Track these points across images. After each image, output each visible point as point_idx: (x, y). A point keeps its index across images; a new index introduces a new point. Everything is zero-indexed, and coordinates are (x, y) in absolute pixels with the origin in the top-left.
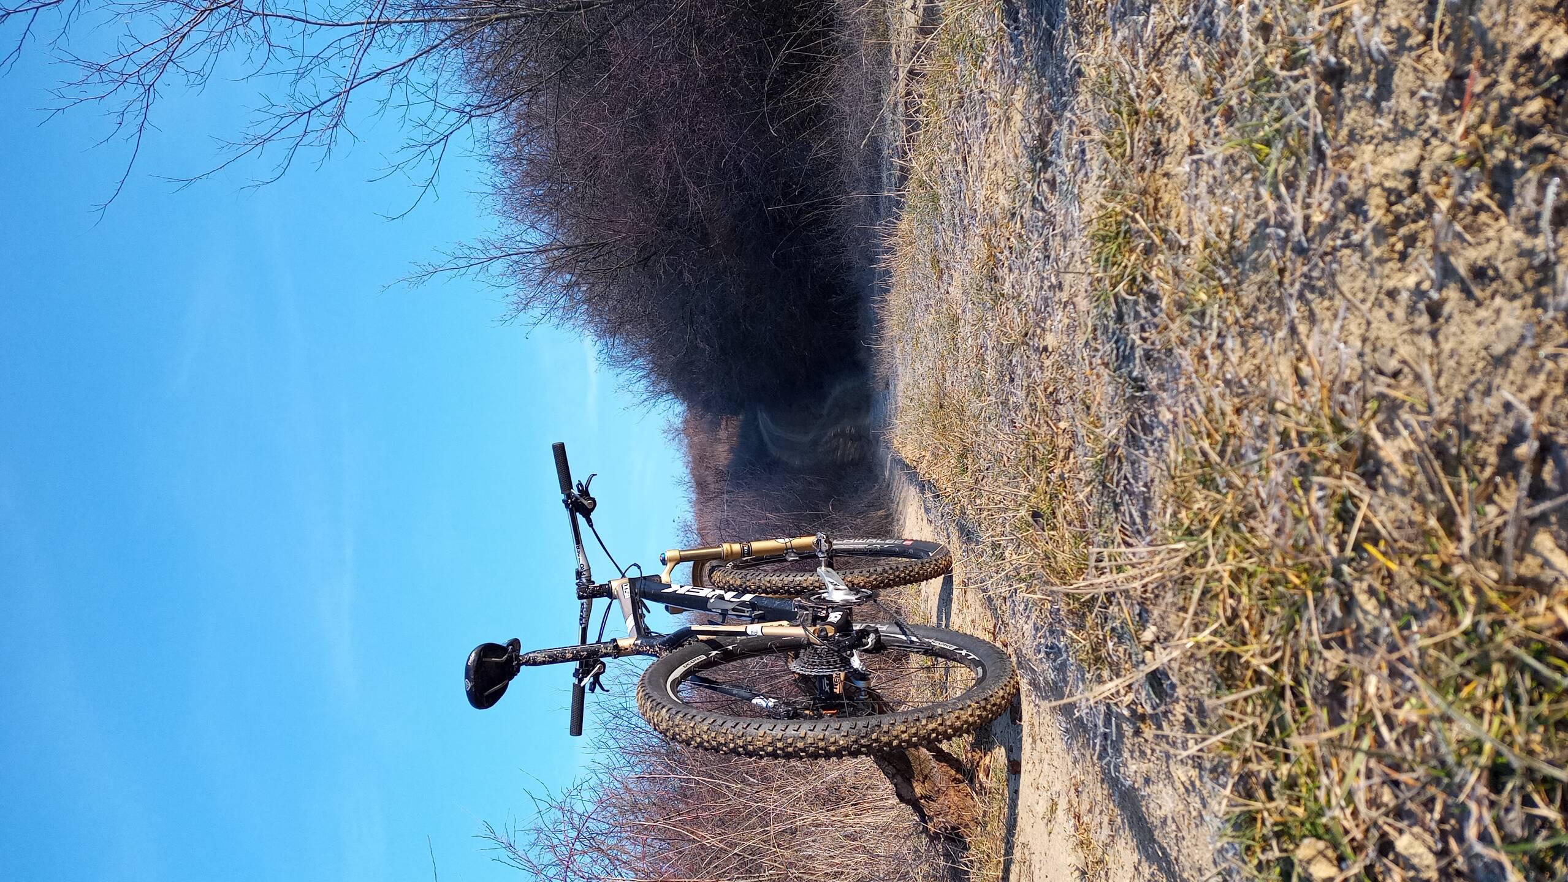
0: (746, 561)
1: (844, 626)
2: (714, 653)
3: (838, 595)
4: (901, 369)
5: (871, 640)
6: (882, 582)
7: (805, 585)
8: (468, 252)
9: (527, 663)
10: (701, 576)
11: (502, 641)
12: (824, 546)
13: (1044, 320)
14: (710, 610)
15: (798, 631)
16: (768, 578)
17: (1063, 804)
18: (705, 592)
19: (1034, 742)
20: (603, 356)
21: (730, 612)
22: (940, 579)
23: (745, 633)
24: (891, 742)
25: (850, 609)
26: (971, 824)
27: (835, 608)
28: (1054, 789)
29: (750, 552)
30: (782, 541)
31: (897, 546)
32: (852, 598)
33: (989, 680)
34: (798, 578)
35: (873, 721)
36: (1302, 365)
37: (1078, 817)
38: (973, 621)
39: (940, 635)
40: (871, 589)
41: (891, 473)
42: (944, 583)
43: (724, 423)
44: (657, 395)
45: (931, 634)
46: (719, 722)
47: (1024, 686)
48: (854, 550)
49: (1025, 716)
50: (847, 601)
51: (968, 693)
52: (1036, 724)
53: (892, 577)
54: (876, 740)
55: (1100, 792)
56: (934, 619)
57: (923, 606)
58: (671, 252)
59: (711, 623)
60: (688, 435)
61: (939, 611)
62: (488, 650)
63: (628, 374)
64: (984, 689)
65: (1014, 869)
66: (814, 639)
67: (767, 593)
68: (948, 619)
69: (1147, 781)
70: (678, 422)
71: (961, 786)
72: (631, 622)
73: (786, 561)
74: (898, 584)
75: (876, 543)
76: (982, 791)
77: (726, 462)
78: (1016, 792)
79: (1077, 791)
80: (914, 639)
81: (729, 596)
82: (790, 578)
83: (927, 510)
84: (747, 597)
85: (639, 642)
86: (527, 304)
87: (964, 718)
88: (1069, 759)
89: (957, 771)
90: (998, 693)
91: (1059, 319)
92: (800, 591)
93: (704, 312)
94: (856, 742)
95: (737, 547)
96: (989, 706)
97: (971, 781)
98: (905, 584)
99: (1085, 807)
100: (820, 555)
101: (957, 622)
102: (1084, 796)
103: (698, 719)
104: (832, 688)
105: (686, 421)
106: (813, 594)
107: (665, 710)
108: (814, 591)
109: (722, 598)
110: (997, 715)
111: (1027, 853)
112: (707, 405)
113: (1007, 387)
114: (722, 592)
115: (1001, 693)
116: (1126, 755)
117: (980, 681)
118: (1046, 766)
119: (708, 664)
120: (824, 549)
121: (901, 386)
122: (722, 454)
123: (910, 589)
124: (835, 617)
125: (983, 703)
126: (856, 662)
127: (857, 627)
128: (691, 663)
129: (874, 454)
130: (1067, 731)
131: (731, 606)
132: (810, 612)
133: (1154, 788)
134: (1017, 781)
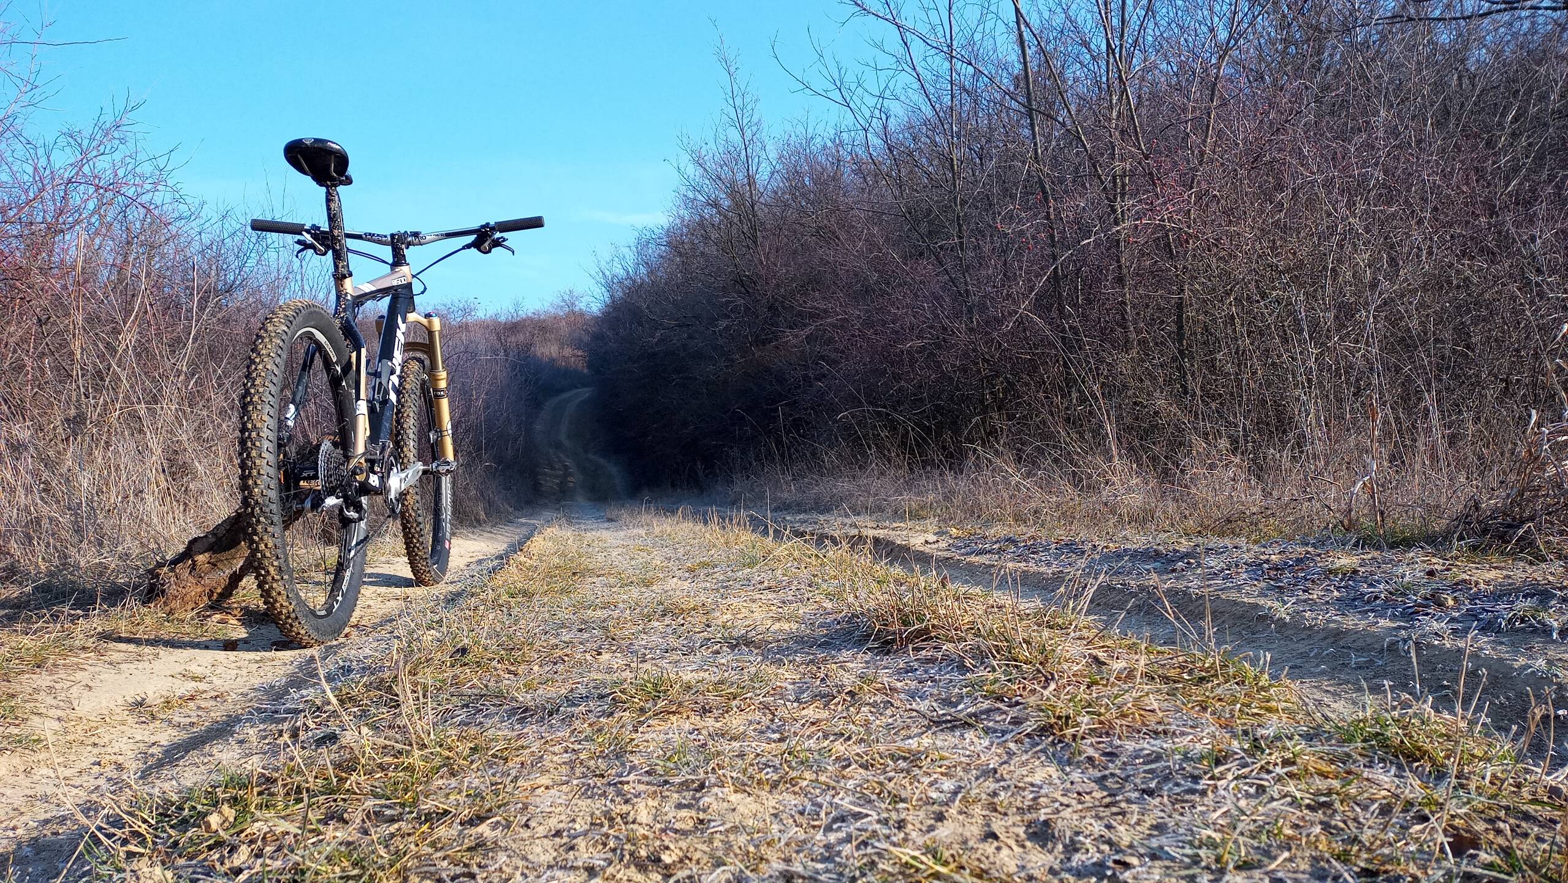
0: (429, 392)
1: (365, 489)
2: (339, 369)
3: (396, 483)
4: (622, 534)
5: (352, 514)
6: (408, 522)
7: (405, 449)
8: (749, 108)
9: (328, 194)
10: (414, 350)
11: (351, 171)
12: (443, 469)
13: (622, 652)
14: (380, 361)
15: (360, 448)
16: (412, 414)
17: (202, 686)
18: (398, 356)
19: (257, 662)
20: (648, 234)
21: (378, 380)
22: (410, 575)
23: (358, 398)
24: (256, 534)
25: (381, 494)
26: (167, 608)
27: (382, 479)
28: (214, 679)
29: (438, 397)
30: (449, 427)
31: (444, 535)
32: (392, 495)
33: (314, 621)
34: (412, 443)
35: (276, 519)
36: (543, 788)
37: (192, 698)
38: (369, 606)
39: (356, 576)
40: (401, 512)
41: (523, 524)
42: (406, 579)
43: (580, 353)
44: (609, 287)
45: (357, 568)
46: (275, 380)
47: (308, 652)
48: (440, 494)
49: (280, 654)
50: (389, 491)
51: (301, 603)
52: (274, 663)
53: (413, 530)
54: (258, 521)
55: (218, 714)
56: (369, 571)
57: (383, 559)
58: (747, 309)
59: (368, 362)
60: (567, 315)
61: (378, 575)
62: (342, 160)
63: (630, 257)
64: (306, 616)
65: (131, 647)
66: (353, 463)
67: (397, 414)
68: (371, 583)
69: (241, 742)
70: (581, 306)
71: (206, 598)
72: (368, 288)
73: (430, 430)
74: (406, 536)
75: (447, 514)
76: (203, 617)
77: (539, 354)
78: (207, 648)
79: (216, 697)
80: (352, 553)
81: (395, 379)
82: (412, 436)
83: (480, 562)
84: (393, 397)
85: (349, 297)
86: (699, 163)
87: (280, 599)
88: (245, 690)
89: (220, 595)
90: (303, 628)
91: (619, 661)
92: (398, 445)
93: (691, 337)
94: (257, 503)
95: (443, 384)
96: (290, 621)
97: (211, 608)
98: (406, 543)
99: (203, 704)
100: (435, 465)
101: (367, 591)
102: (212, 703)
103: (278, 360)
104: (304, 479)
105: (582, 314)
106: (396, 459)
107: (285, 328)
108: (399, 459)
109: (393, 372)
110: (282, 629)
111: (151, 657)
112: (598, 337)
113: (575, 628)
114: (398, 372)
115: (303, 632)
116: (262, 727)
117: (313, 613)
118: (235, 672)
119: (328, 364)
120: (440, 468)
121: (605, 534)
122: (548, 350)
123: (401, 547)
124: (374, 480)
125: (293, 615)
126: (331, 501)
127: (364, 500)
128: (328, 348)
129: (545, 506)
130: (272, 687)
131: (384, 382)
132: (378, 456)
133: (236, 747)
134: (218, 648)
